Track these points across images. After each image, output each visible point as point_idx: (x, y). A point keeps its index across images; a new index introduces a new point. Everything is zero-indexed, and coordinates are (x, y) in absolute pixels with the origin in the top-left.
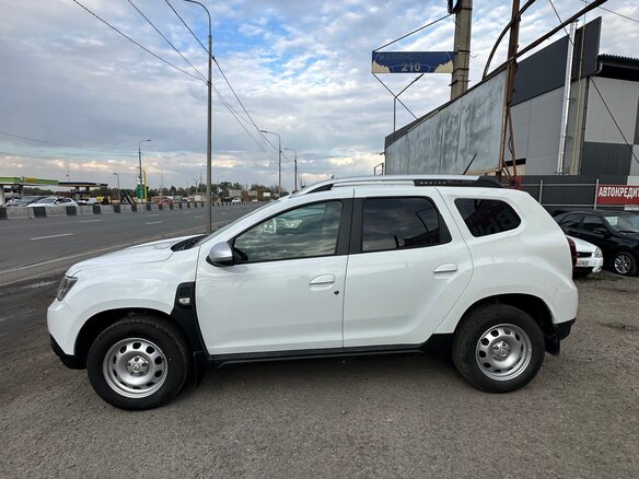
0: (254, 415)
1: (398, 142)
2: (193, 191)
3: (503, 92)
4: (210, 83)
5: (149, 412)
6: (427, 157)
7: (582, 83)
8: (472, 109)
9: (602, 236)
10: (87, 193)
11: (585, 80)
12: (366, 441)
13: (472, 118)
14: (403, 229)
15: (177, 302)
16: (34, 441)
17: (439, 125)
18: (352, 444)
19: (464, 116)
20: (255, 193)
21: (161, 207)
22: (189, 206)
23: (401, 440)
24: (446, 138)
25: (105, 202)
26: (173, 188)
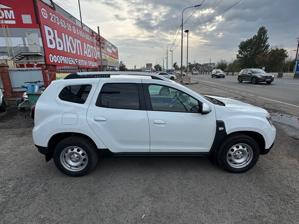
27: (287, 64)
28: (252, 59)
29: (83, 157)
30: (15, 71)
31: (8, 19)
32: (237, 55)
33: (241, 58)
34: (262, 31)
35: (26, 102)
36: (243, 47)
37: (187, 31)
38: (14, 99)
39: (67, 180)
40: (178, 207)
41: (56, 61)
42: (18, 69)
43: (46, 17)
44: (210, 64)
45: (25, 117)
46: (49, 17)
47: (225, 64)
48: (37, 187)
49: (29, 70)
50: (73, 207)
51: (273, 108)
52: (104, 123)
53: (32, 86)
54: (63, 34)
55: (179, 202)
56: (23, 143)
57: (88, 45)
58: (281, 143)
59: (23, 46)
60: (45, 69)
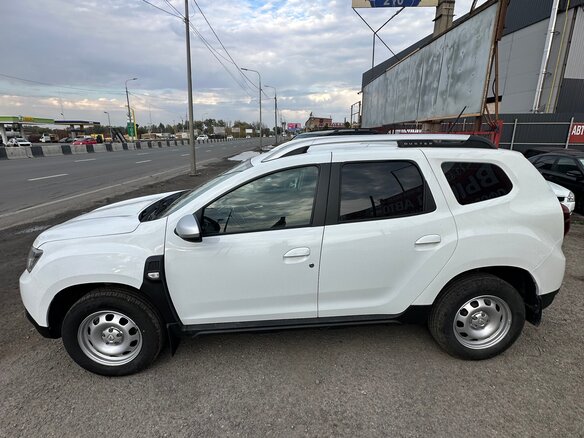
0: (229, 384)
1: (376, 82)
2: (180, 128)
3: (492, 27)
4: (187, 20)
5: (127, 379)
6: (405, 98)
7: (569, 14)
8: (456, 47)
9: (575, 179)
10: (82, 131)
11: (573, 11)
12: (339, 417)
13: (455, 56)
14: (377, 188)
15: (146, 277)
16: (15, 411)
17: (419, 65)
18: (326, 421)
19: (447, 55)
20: (237, 130)
21: (150, 145)
22: (176, 144)
23: (375, 417)
24: (426, 78)
25: (99, 140)
26: (161, 125)
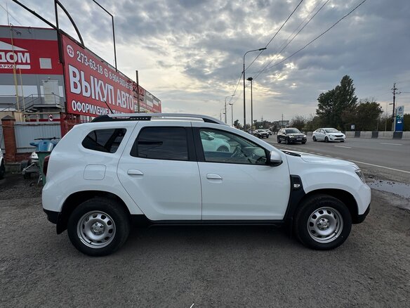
27: (384, 122)
28: (336, 115)
29: (109, 227)
30: (24, 125)
31: (22, 63)
32: (317, 111)
33: (322, 113)
34: (346, 81)
35: (33, 165)
36: (324, 100)
37: (250, 79)
38: (17, 163)
39: (85, 260)
40: (241, 293)
41: (79, 110)
42: (28, 123)
43: (72, 56)
44: (282, 121)
45: (31, 186)
46: (76, 56)
47: (302, 122)
48: (40, 270)
49: (42, 125)
50: (90, 296)
51: (369, 173)
52: (140, 178)
53: (45, 143)
54: (92, 77)
55: (244, 288)
56: (25, 216)
57: (123, 93)
58: (382, 215)
59: (37, 96)
60: (65, 119)
